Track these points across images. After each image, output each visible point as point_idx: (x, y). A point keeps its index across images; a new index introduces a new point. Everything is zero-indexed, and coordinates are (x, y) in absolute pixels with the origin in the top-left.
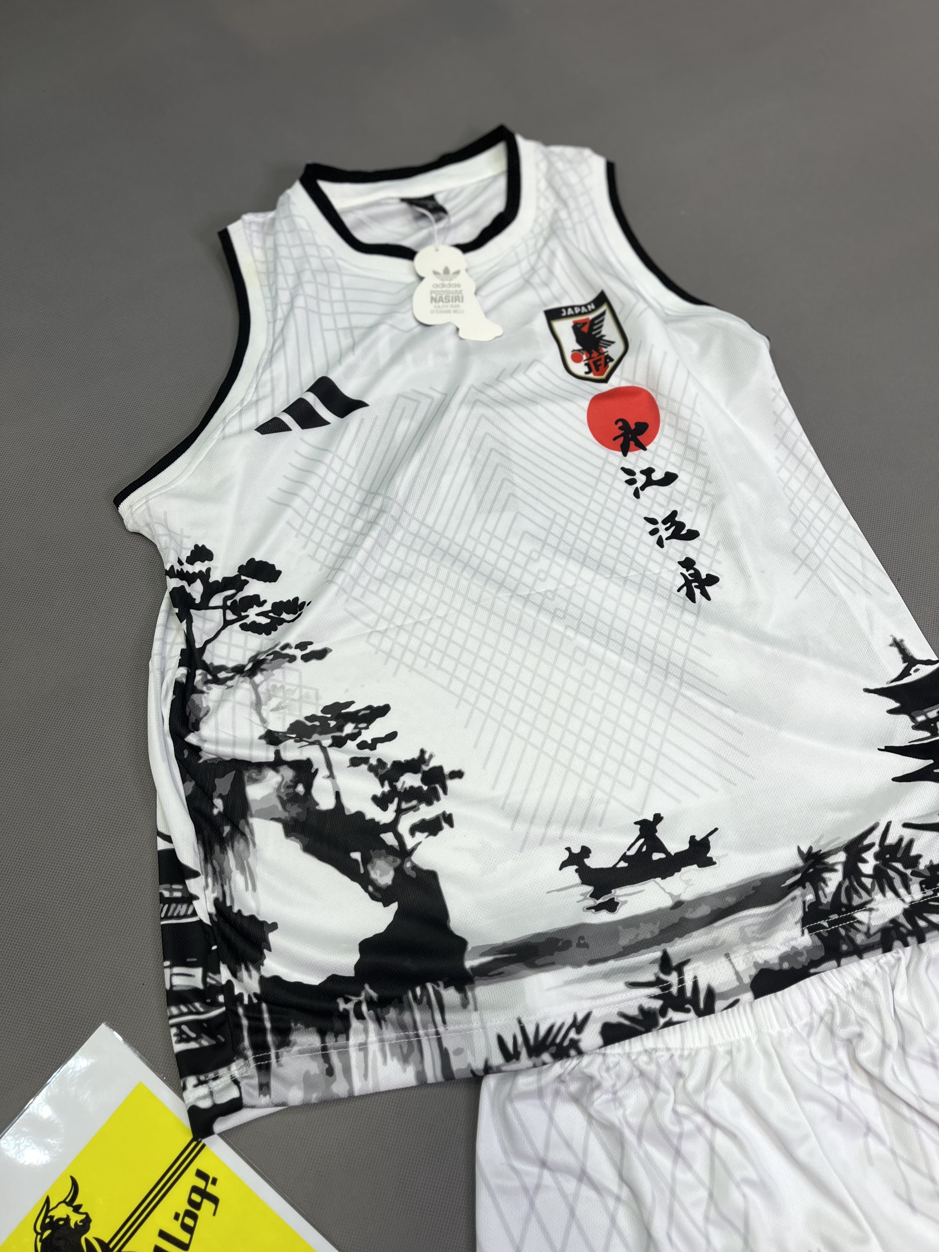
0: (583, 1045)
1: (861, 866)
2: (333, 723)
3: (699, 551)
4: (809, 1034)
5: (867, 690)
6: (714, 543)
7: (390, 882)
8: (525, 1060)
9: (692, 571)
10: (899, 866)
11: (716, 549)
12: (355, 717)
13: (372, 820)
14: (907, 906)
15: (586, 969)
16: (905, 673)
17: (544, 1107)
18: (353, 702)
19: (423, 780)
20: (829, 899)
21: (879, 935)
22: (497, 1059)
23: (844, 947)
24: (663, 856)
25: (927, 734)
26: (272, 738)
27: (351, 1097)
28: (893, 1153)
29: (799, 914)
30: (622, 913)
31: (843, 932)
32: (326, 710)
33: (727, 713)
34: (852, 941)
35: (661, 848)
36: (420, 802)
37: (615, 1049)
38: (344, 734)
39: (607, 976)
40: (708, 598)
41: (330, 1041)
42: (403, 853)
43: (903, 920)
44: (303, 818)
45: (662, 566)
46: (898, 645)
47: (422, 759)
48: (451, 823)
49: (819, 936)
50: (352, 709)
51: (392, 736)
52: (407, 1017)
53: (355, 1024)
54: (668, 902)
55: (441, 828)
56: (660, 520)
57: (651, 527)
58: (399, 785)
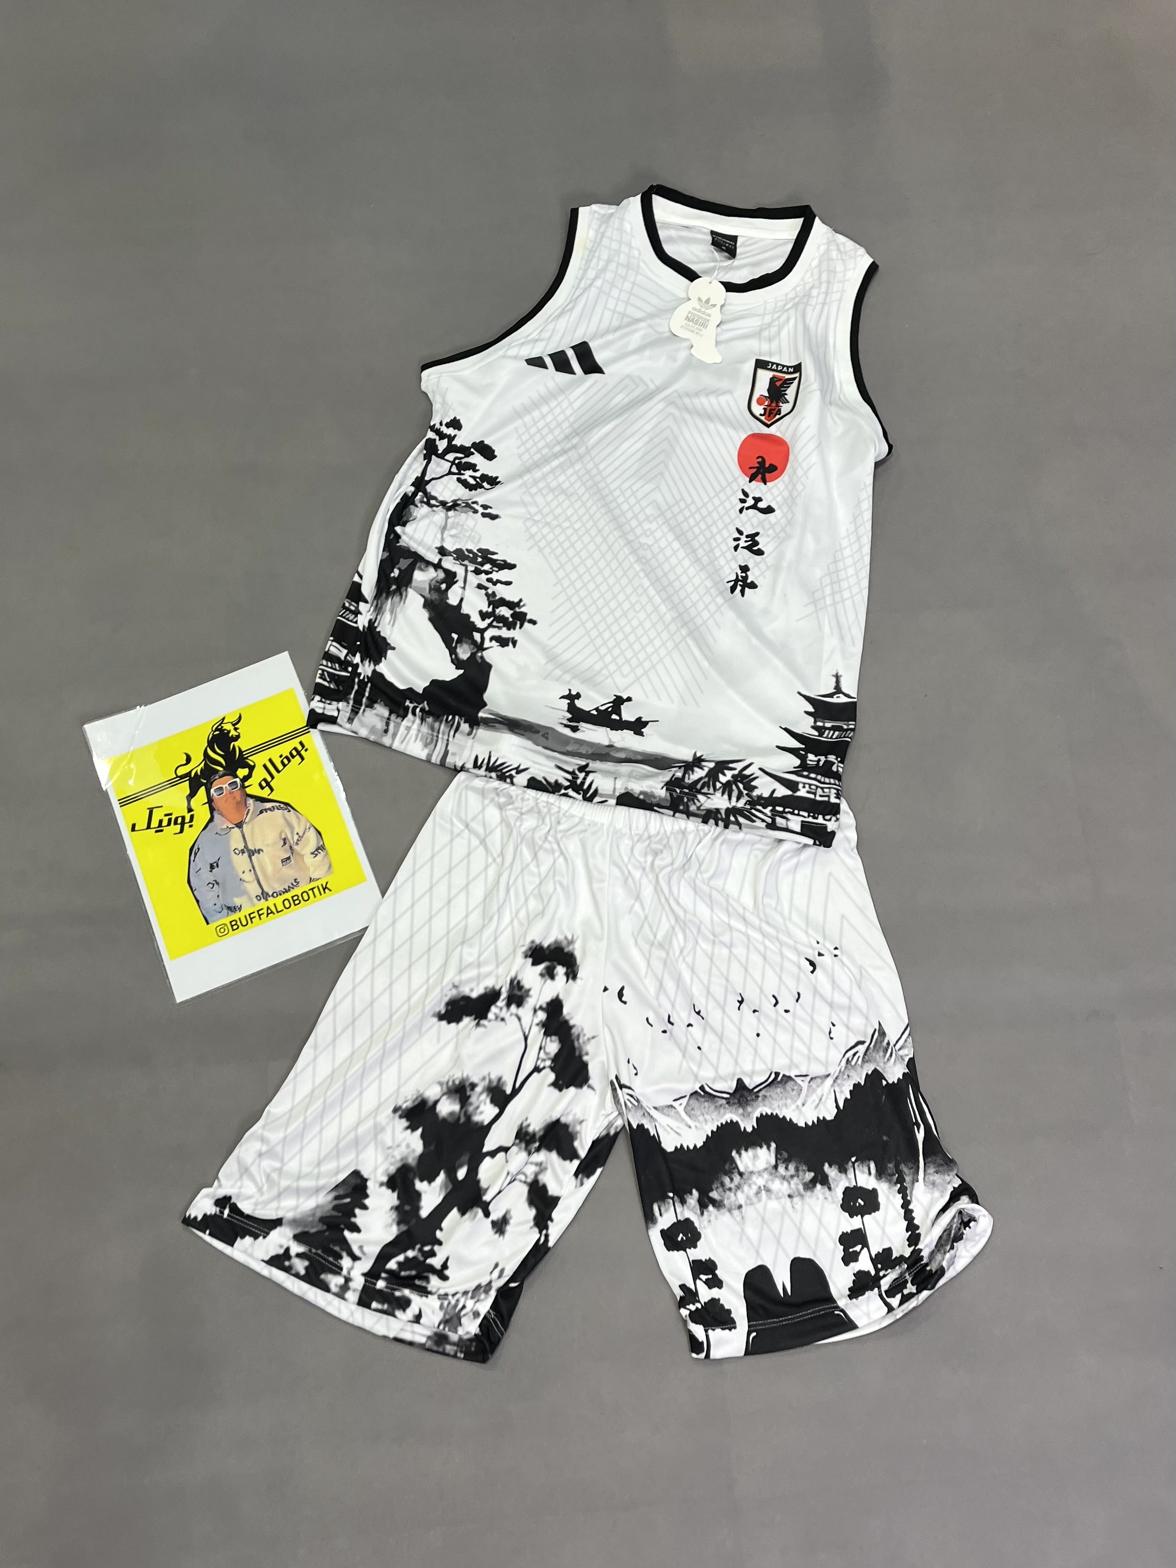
0: (515, 780)
1: (720, 776)
2: (480, 560)
3: (757, 564)
4: (638, 841)
5: (799, 693)
6: (769, 564)
7: (465, 658)
8: (482, 772)
9: (744, 575)
10: (741, 786)
11: (768, 568)
12: (494, 563)
13: (473, 623)
14: (730, 807)
15: (540, 749)
16: (831, 695)
17: (483, 803)
18: (497, 554)
19: (512, 615)
20: (690, 782)
21: (705, 812)
22: (470, 765)
23: (681, 808)
24: (618, 718)
25: (816, 733)
26: (442, 551)
27: (390, 748)
28: (646, 917)
29: (667, 779)
30: (577, 735)
31: (686, 800)
32: (480, 550)
33: (705, 664)
34: (688, 807)
35: (619, 714)
36: (504, 626)
37: (532, 793)
38: (482, 568)
39: (548, 757)
40: (743, 595)
41: (393, 717)
42: (480, 647)
43: (723, 812)
44: (437, 603)
45: (728, 562)
46: (837, 677)
47: (518, 604)
48: (514, 645)
49: (671, 795)
50: (494, 557)
51: (508, 583)
52: (437, 725)
53: (410, 716)
54: (607, 743)
55: (508, 645)
56: (745, 534)
57: (738, 535)
58: (497, 611)
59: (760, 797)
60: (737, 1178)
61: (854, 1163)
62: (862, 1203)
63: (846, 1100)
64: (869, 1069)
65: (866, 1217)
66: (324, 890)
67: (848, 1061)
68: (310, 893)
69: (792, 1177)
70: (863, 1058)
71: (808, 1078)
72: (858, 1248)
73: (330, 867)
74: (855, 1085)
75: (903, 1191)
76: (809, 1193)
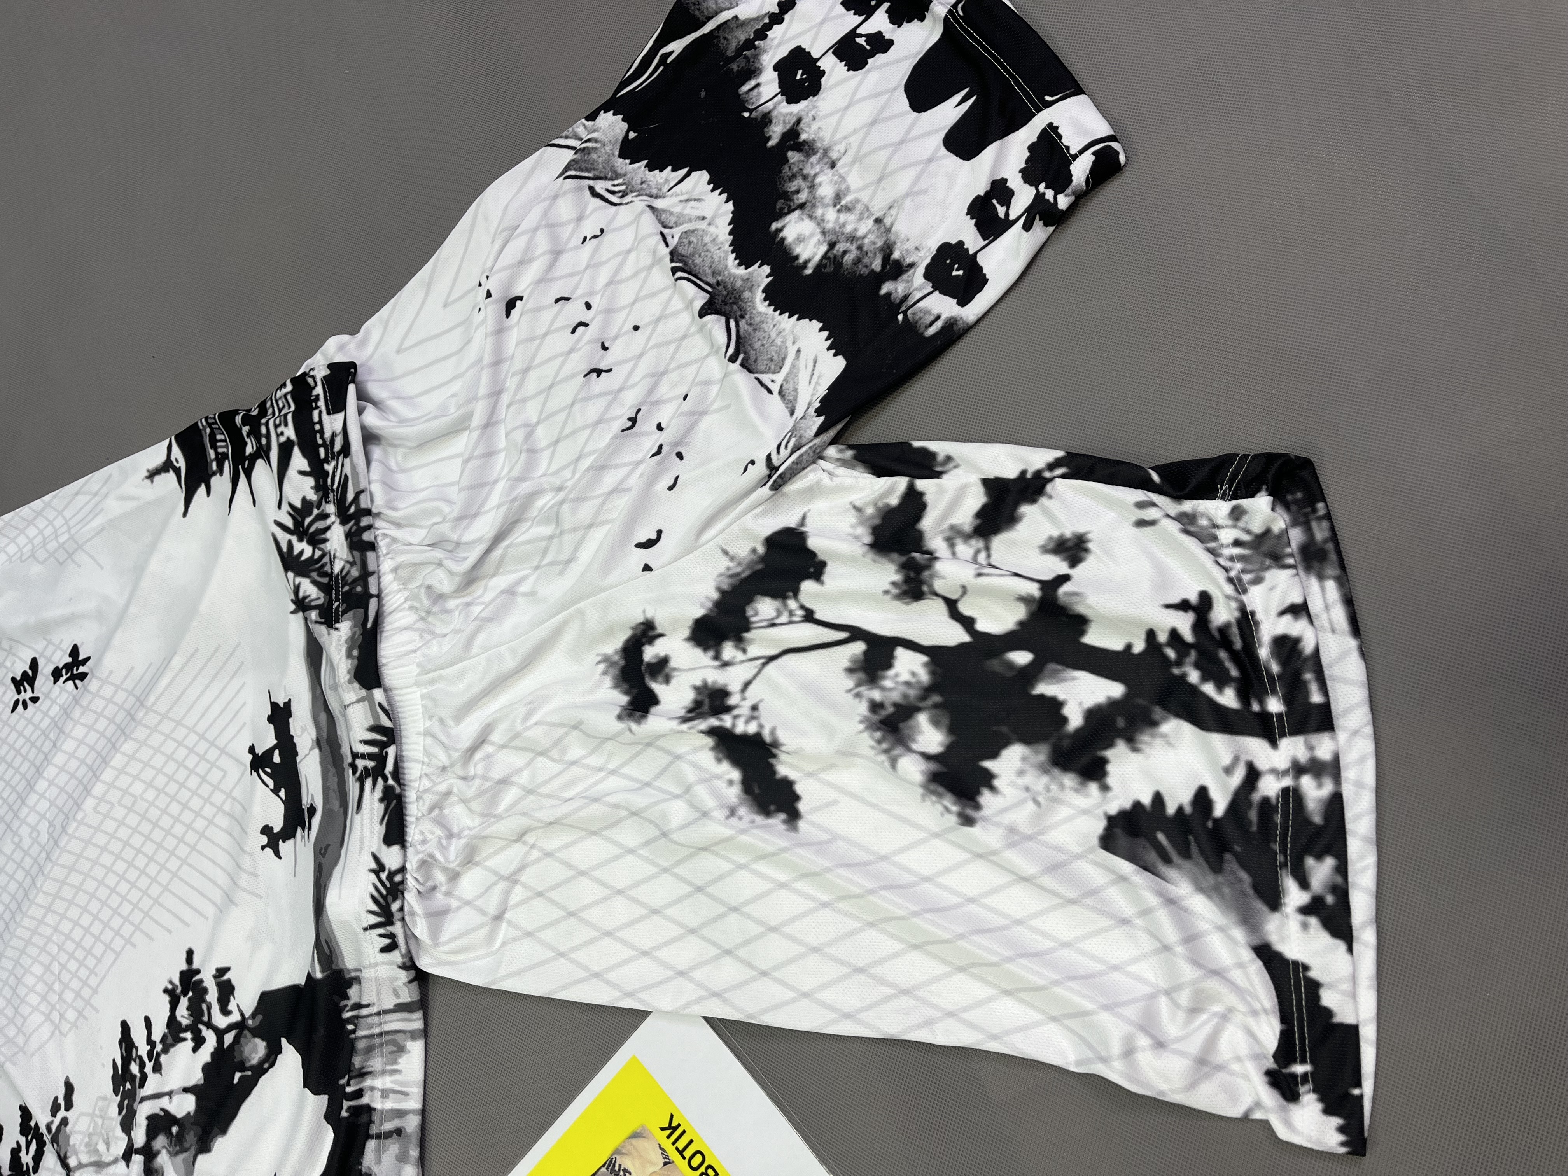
0: (396, 868)
1: (304, 557)
2: (128, 1085)
3: (49, 660)
4: (432, 633)
5: (185, 514)
6: (45, 643)
7: (264, 1044)
8: (397, 929)
9: (64, 671)
10: (308, 520)
11: (50, 642)
12: (127, 1060)
13: (213, 1055)
14: (338, 521)
16: (177, 471)
17: (459, 908)
18: (114, 1060)
19: (186, 994)
20: (322, 595)
21: (355, 553)
22: (396, 957)
23: (359, 589)
24: (277, 752)
25: (227, 463)
26: (129, 1154)
27: (422, 1112)
29: (323, 629)
30: (318, 800)
31: (346, 588)
32: (116, 1092)
33: (177, 662)
34: (355, 581)
35: (269, 753)
36: (204, 1001)
37: (413, 833)
38: (138, 1075)
40: (88, 659)
41: (374, 1130)
42: (240, 1026)
43: (348, 527)
44: (199, 1130)
45: (54, 702)
46: (152, 475)
47: (171, 993)
48: (225, 970)
49: (345, 612)
50: (119, 1062)
51: (148, 1022)
52: (361, 1045)
53: (365, 1100)
54: (316, 751)
55: (229, 981)
56: (16, 697)
57: (20, 707)
58: (185, 1022)
59: (317, 488)
60: (840, 247)
61: (751, 111)
62: (800, 72)
63: (673, 170)
64: (622, 165)
65: (815, 55)
66: (675, 1129)
67: (624, 194)
68: (688, 1153)
69: (805, 177)
70: (612, 179)
71: (665, 231)
72: (861, 41)
73: (635, 1135)
74: (650, 170)
75: (761, 34)
76: (819, 145)
